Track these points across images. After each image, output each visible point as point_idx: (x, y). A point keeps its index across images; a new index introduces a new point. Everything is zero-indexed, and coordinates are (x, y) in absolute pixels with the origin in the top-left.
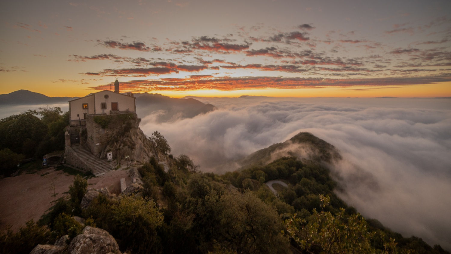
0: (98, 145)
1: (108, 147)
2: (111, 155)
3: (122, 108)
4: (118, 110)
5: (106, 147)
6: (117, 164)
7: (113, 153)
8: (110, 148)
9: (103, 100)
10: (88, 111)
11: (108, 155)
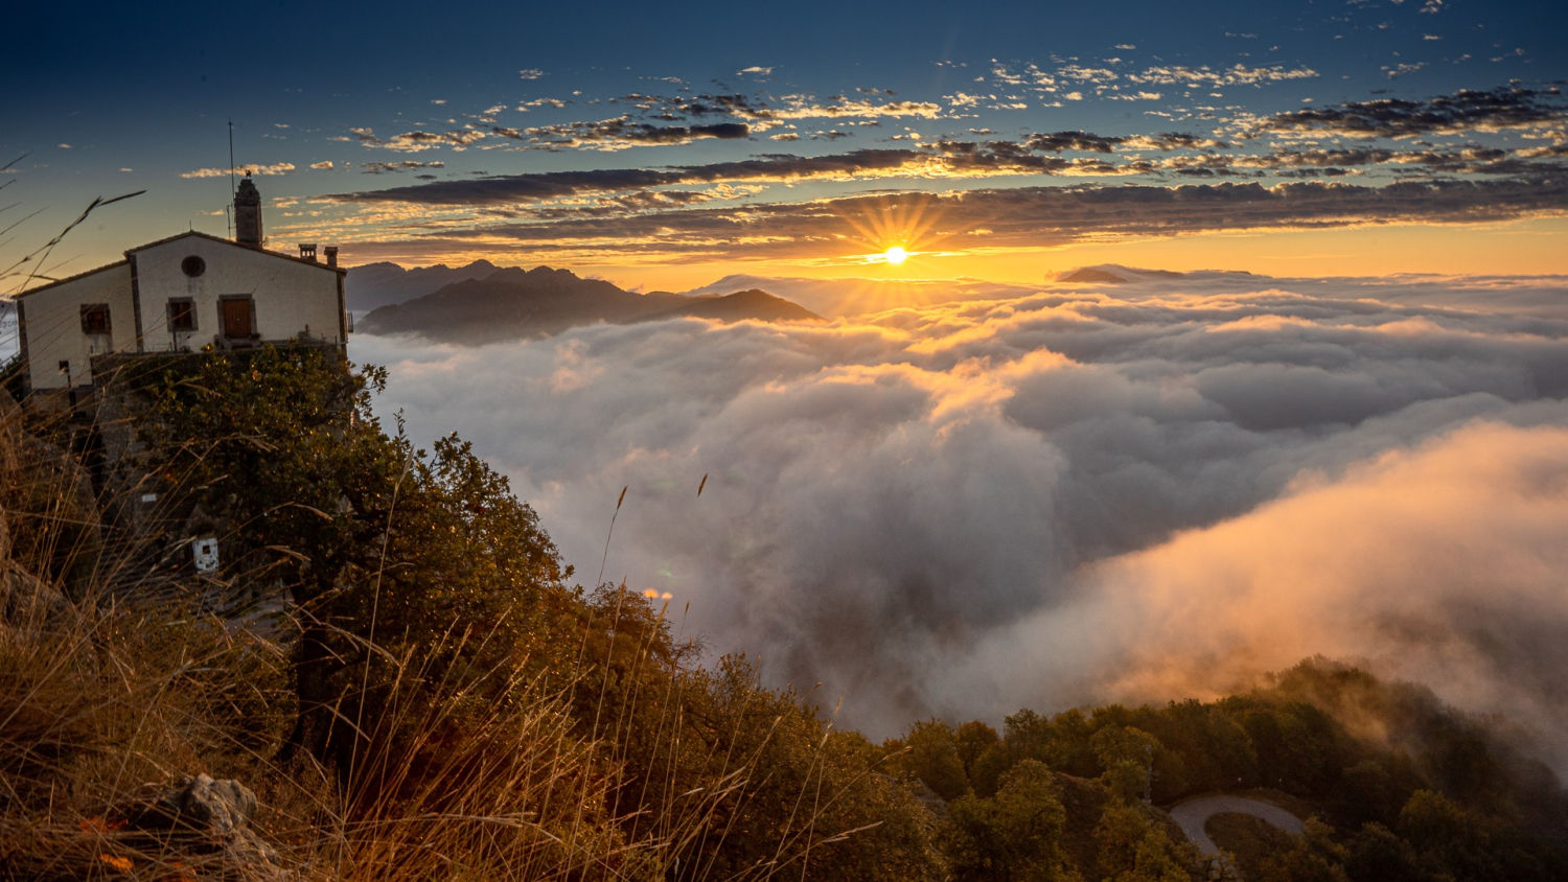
0: (150, 504)
1: (198, 514)
2: (214, 550)
3: (274, 325)
4: (257, 336)
5: (188, 513)
6: (241, 594)
7: (220, 545)
8: (209, 519)
9: (180, 287)
10: (110, 344)
11: (198, 550)
